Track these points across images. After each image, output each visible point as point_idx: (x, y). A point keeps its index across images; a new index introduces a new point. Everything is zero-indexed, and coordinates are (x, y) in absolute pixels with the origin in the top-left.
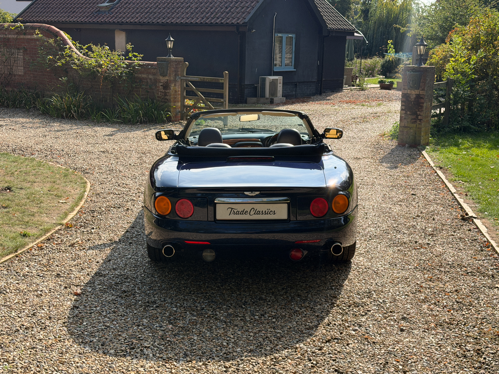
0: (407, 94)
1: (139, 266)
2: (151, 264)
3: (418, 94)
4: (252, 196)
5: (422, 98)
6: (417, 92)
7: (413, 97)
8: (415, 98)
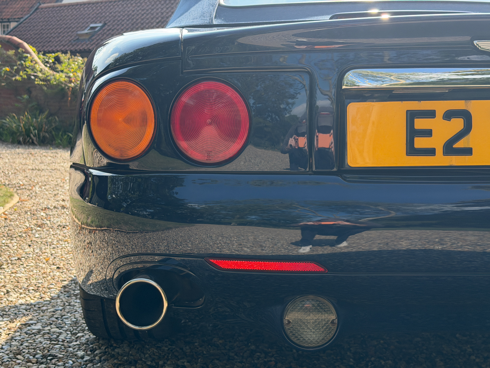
1: (54, 357)
2: (93, 350)
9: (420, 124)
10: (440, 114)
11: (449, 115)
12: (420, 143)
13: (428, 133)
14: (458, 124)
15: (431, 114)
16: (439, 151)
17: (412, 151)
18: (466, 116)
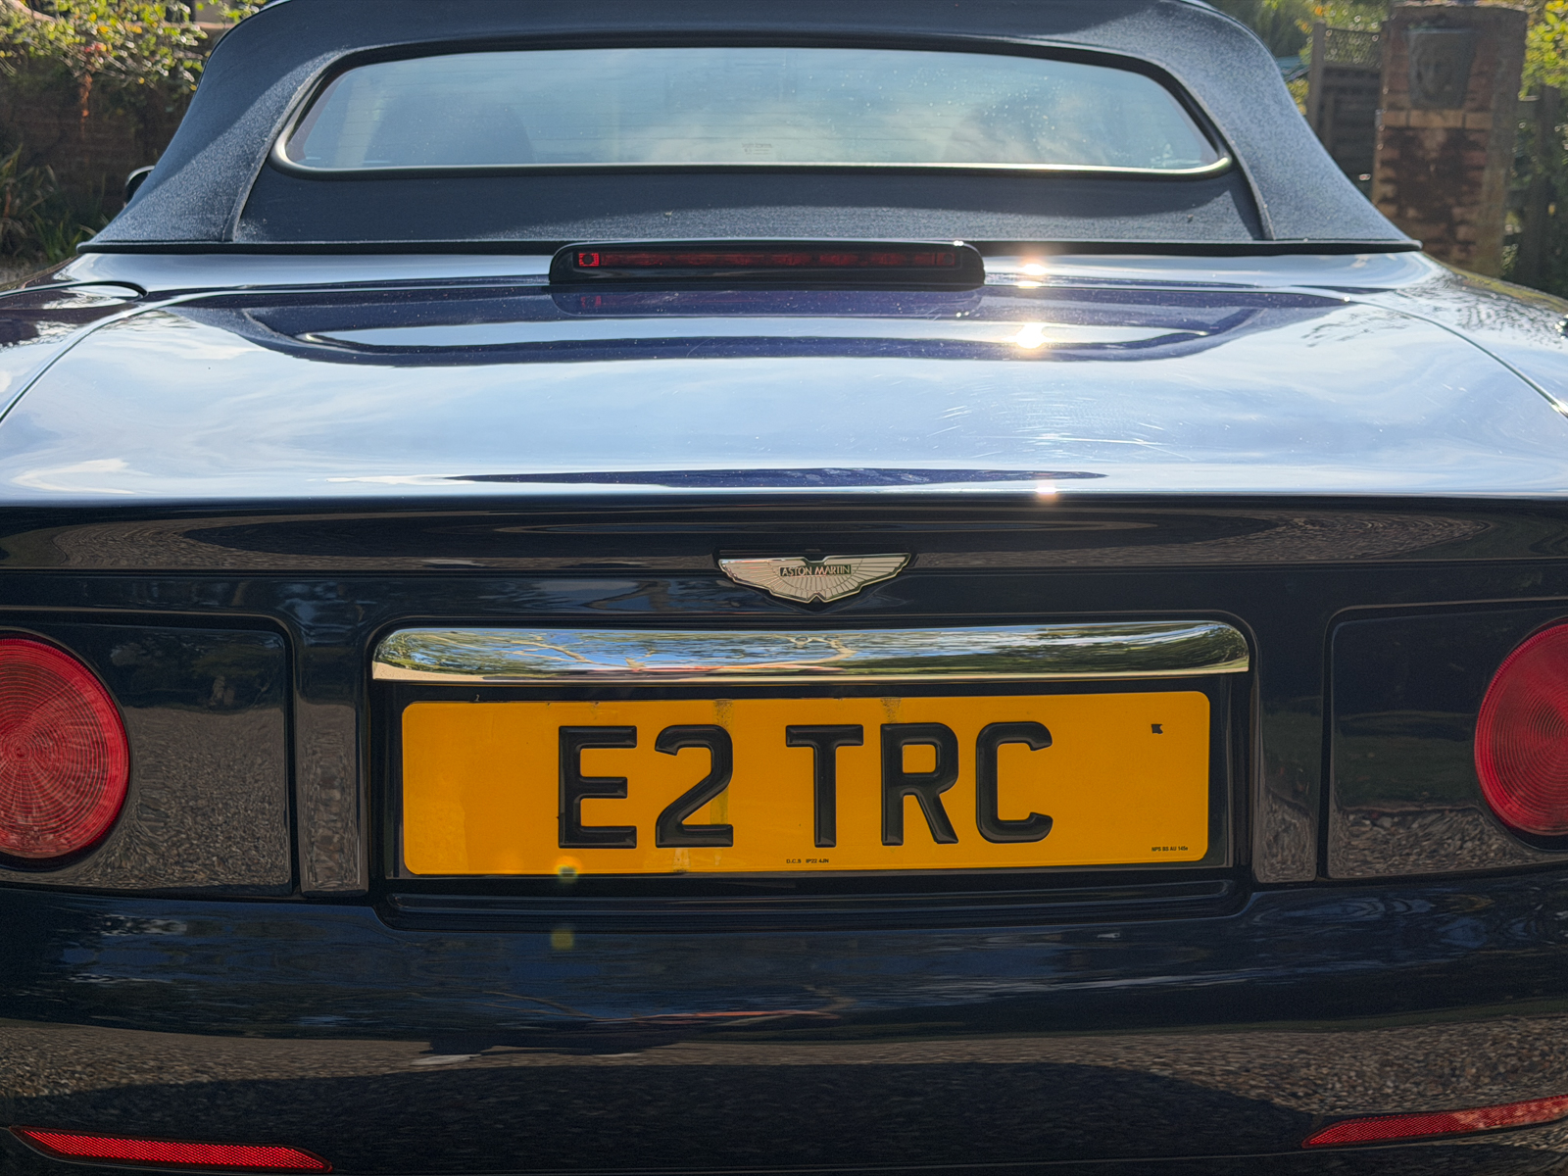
0: (1408, 128)
3: (1457, 130)
4: (817, 605)
5: (1475, 146)
6: (1452, 119)
7: (1434, 142)
8: (1444, 147)
9: (595, 762)
10: (647, 737)
11: (670, 740)
12: (595, 812)
13: (615, 787)
14: (696, 762)
15: (624, 737)
16: (647, 834)
17: (573, 834)
18: (718, 742)
